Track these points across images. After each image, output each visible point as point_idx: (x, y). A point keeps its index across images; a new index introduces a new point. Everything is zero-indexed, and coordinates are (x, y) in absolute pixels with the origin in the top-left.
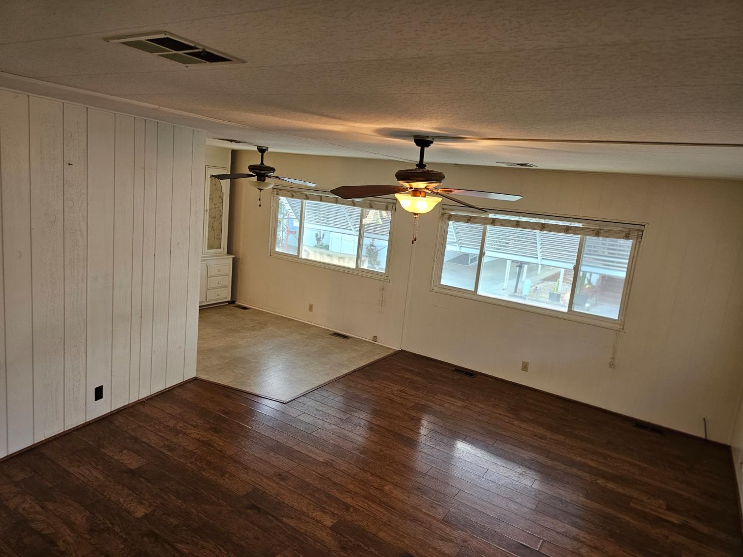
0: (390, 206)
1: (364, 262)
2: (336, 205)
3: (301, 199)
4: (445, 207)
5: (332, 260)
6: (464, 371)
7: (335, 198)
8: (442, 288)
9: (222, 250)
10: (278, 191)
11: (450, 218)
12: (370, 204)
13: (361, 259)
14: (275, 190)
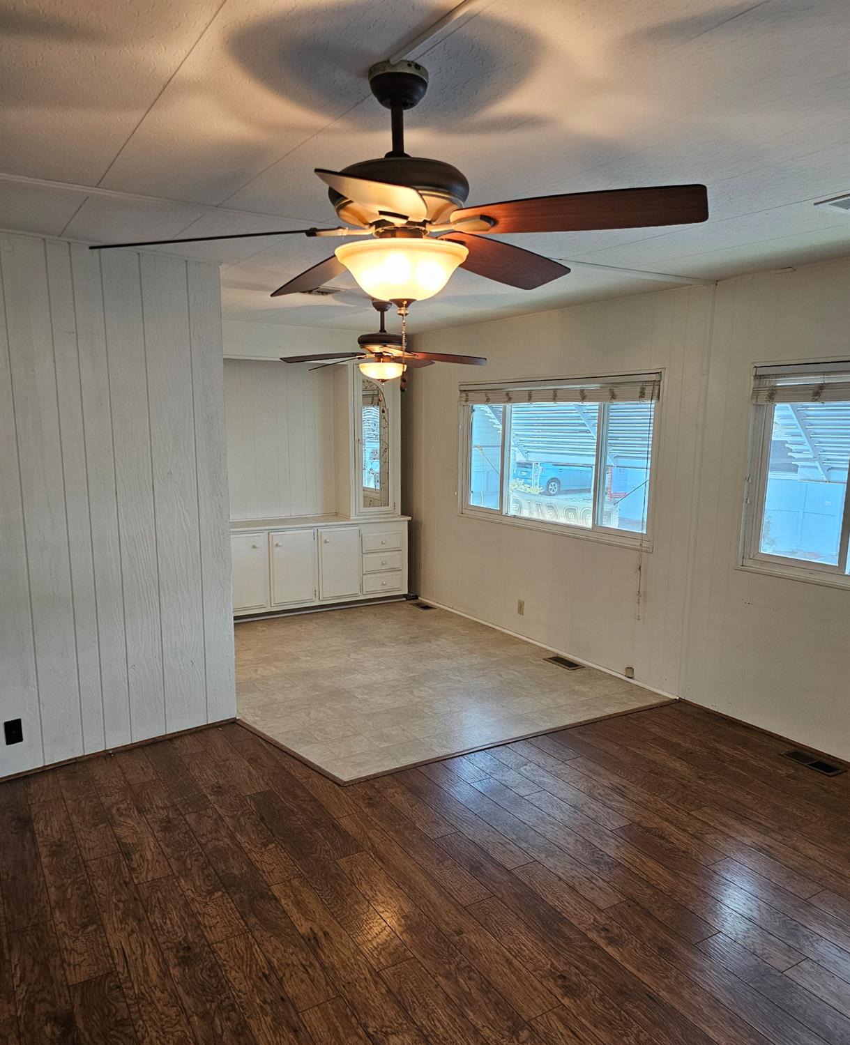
0: (648, 390)
1: (609, 514)
2: (552, 404)
3: (501, 402)
4: (761, 372)
5: (556, 515)
6: (812, 759)
7: (552, 392)
8: (764, 562)
9: (390, 508)
10: (467, 396)
11: (774, 395)
12: (612, 392)
13: (603, 508)
14: (464, 395)
